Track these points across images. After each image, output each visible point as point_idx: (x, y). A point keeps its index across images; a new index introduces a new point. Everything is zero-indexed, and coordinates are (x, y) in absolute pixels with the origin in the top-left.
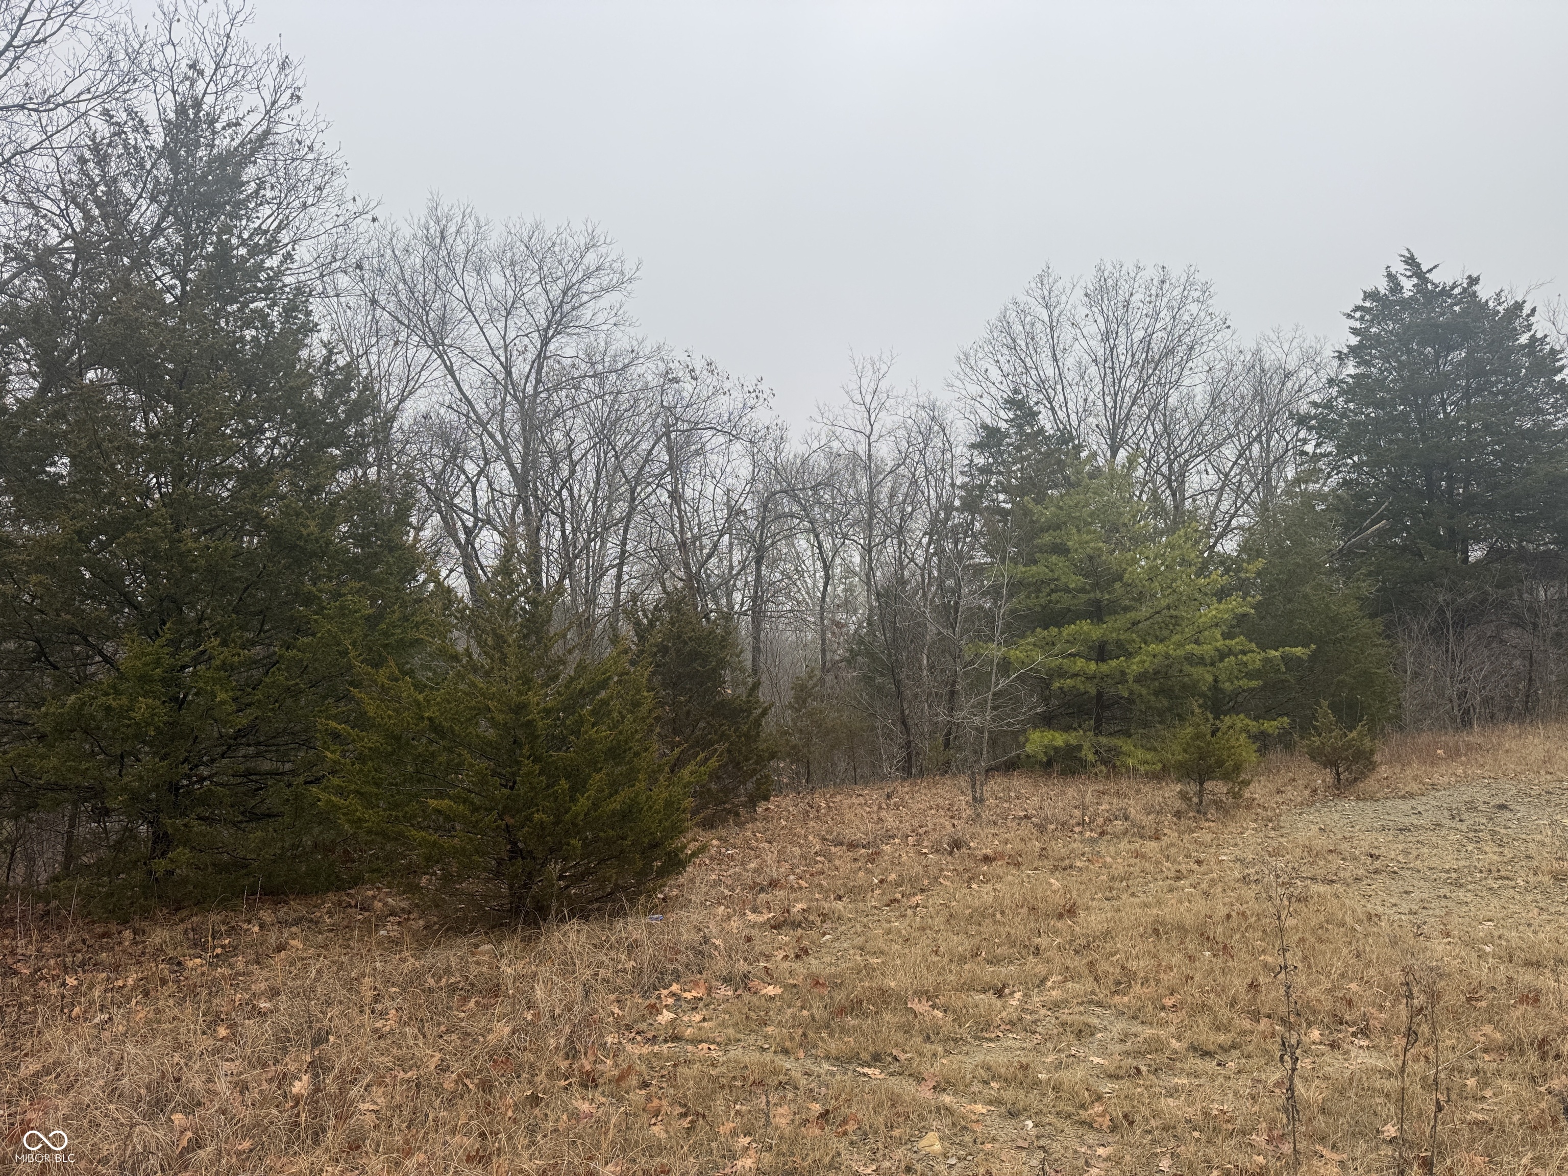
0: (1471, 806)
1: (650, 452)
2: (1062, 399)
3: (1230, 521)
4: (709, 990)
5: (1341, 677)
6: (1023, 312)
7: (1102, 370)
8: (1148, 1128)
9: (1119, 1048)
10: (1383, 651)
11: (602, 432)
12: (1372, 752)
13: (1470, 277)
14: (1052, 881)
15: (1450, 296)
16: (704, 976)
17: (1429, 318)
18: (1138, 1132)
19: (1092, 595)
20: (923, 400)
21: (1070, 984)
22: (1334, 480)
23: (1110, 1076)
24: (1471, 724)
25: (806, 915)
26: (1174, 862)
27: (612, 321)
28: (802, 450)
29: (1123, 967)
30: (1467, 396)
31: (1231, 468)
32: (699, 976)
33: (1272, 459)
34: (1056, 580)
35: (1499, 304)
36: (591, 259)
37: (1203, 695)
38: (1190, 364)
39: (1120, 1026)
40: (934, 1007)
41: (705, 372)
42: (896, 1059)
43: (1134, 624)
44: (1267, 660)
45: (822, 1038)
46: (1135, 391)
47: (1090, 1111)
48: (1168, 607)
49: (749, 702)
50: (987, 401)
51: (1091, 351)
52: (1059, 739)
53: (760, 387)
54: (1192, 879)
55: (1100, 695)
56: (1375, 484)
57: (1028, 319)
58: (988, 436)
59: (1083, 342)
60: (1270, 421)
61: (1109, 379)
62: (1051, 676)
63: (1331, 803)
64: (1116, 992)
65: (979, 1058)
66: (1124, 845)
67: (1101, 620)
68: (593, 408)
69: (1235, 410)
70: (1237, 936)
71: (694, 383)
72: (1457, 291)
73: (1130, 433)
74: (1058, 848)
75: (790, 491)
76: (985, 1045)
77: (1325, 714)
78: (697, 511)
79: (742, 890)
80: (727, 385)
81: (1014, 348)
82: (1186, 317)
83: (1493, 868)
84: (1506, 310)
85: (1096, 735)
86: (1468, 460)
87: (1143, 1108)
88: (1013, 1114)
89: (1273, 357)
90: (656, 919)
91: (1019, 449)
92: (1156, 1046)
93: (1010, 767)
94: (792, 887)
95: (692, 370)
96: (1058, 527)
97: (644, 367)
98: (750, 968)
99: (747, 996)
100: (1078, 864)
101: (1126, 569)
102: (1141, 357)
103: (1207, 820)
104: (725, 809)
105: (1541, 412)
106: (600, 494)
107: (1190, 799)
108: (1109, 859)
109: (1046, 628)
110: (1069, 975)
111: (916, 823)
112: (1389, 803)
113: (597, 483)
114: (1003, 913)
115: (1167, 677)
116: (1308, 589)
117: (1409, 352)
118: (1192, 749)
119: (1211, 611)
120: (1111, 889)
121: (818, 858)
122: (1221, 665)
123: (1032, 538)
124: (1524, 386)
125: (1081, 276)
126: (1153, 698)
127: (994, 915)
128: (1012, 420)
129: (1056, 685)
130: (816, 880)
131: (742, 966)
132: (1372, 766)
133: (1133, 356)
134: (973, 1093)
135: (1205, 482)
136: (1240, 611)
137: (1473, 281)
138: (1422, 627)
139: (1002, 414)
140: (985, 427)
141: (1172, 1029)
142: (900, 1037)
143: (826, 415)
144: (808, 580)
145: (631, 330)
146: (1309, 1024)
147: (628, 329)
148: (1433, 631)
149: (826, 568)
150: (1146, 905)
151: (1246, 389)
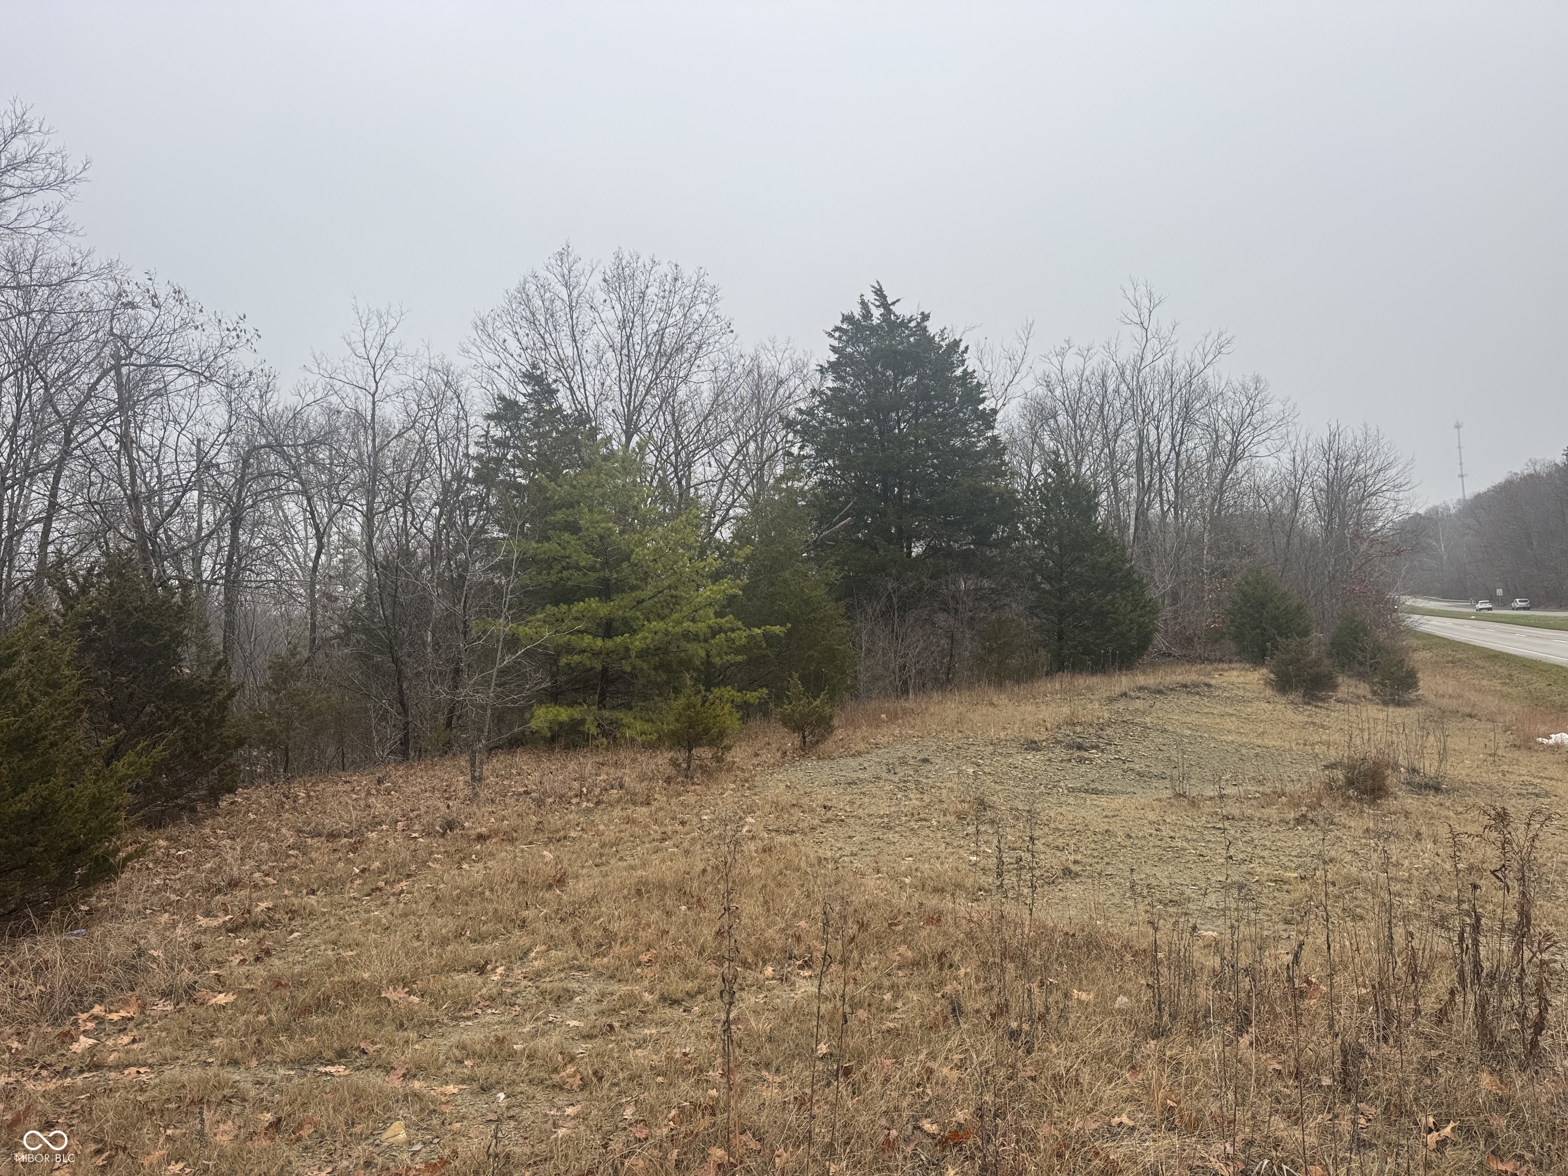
0: (903, 762)
1: (93, 387)
2: (580, 380)
3: (728, 511)
4: (143, 1008)
5: (810, 653)
6: (543, 287)
7: (619, 357)
8: (615, 1080)
9: (595, 1008)
10: (844, 630)
11: (26, 356)
12: (831, 717)
13: (922, 313)
14: (545, 853)
15: (907, 327)
16: (137, 992)
17: (891, 345)
18: (607, 1086)
19: (602, 574)
20: (436, 362)
21: (553, 953)
22: (815, 479)
23: (584, 1037)
24: (908, 692)
25: (271, 914)
26: (662, 824)
27: (47, 225)
28: (293, 401)
29: (605, 930)
30: (916, 416)
31: (731, 463)
32: (130, 993)
33: (765, 457)
34: (568, 557)
35: (943, 340)
36: (19, 146)
37: (696, 669)
38: (698, 362)
39: (597, 987)
40: (409, 993)
41: (171, 300)
42: (364, 1052)
43: (638, 603)
44: (751, 637)
45: (280, 1043)
46: (648, 381)
47: (563, 1074)
48: (670, 587)
49: (212, 682)
50: (504, 372)
51: (608, 337)
52: (564, 714)
53: (242, 326)
54: (676, 839)
55: (605, 670)
56: (845, 486)
57: (548, 295)
58: (505, 408)
59: (601, 326)
60: (765, 422)
61: (625, 366)
62: (559, 654)
63: (797, 763)
64: (597, 955)
65: (454, 1038)
66: (617, 812)
67: (609, 598)
68: (15, 327)
69: (735, 410)
70: (710, 889)
71: (156, 311)
72: (913, 324)
73: (644, 421)
74: (555, 820)
75: (277, 447)
76: (462, 1024)
77: (796, 684)
78: (157, 461)
79: (193, 894)
80: (199, 319)
81: (533, 323)
82: (696, 317)
83: (915, 812)
84: (948, 345)
85: (600, 709)
86: (914, 470)
87: (612, 1063)
88: (484, 1090)
89: (769, 364)
90: (78, 935)
91: (536, 425)
92: (630, 1001)
93: (515, 744)
94: (256, 886)
95: (155, 296)
96: (571, 506)
97: (89, 285)
98: (197, 977)
99: (191, 1009)
100: (573, 834)
101: (632, 551)
102: (654, 349)
103: (693, 784)
104: (178, 805)
105: (968, 434)
106: (22, 432)
107: (679, 765)
108: (602, 827)
109: (557, 604)
110: (553, 943)
111: (407, 807)
112: (842, 761)
113: (17, 418)
114: (492, 890)
115: (666, 652)
116: (787, 575)
117: (875, 372)
118: (684, 719)
119: (707, 592)
120: (601, 855)
121: (291, 852)
122: (713, 642)
123: (546, 515)
124: (958, 412)
125: (600, 261)
126: (653, 673)
127: (483, 893)
128: (530, 395)
129: (563, 661)
130: (287, 875)
131: (187, 976)
132: (830, 729)
133: (648, 346)
134: (446, 1074)
135: (708, 473)
136: (730, 592)
137: (925, 317)
138: (875, 610)
139: (520, 387)
140: (502, 398)
141: (646, 983)
142: (370, 1029)
143: (323, 365)
144: (297, 546)
145: (73, 240)
146: (765, 963)
147: (67, 237)
148: (883, 614)
149: (319, 536)
150: (632, 867)
151: (745, 391)
